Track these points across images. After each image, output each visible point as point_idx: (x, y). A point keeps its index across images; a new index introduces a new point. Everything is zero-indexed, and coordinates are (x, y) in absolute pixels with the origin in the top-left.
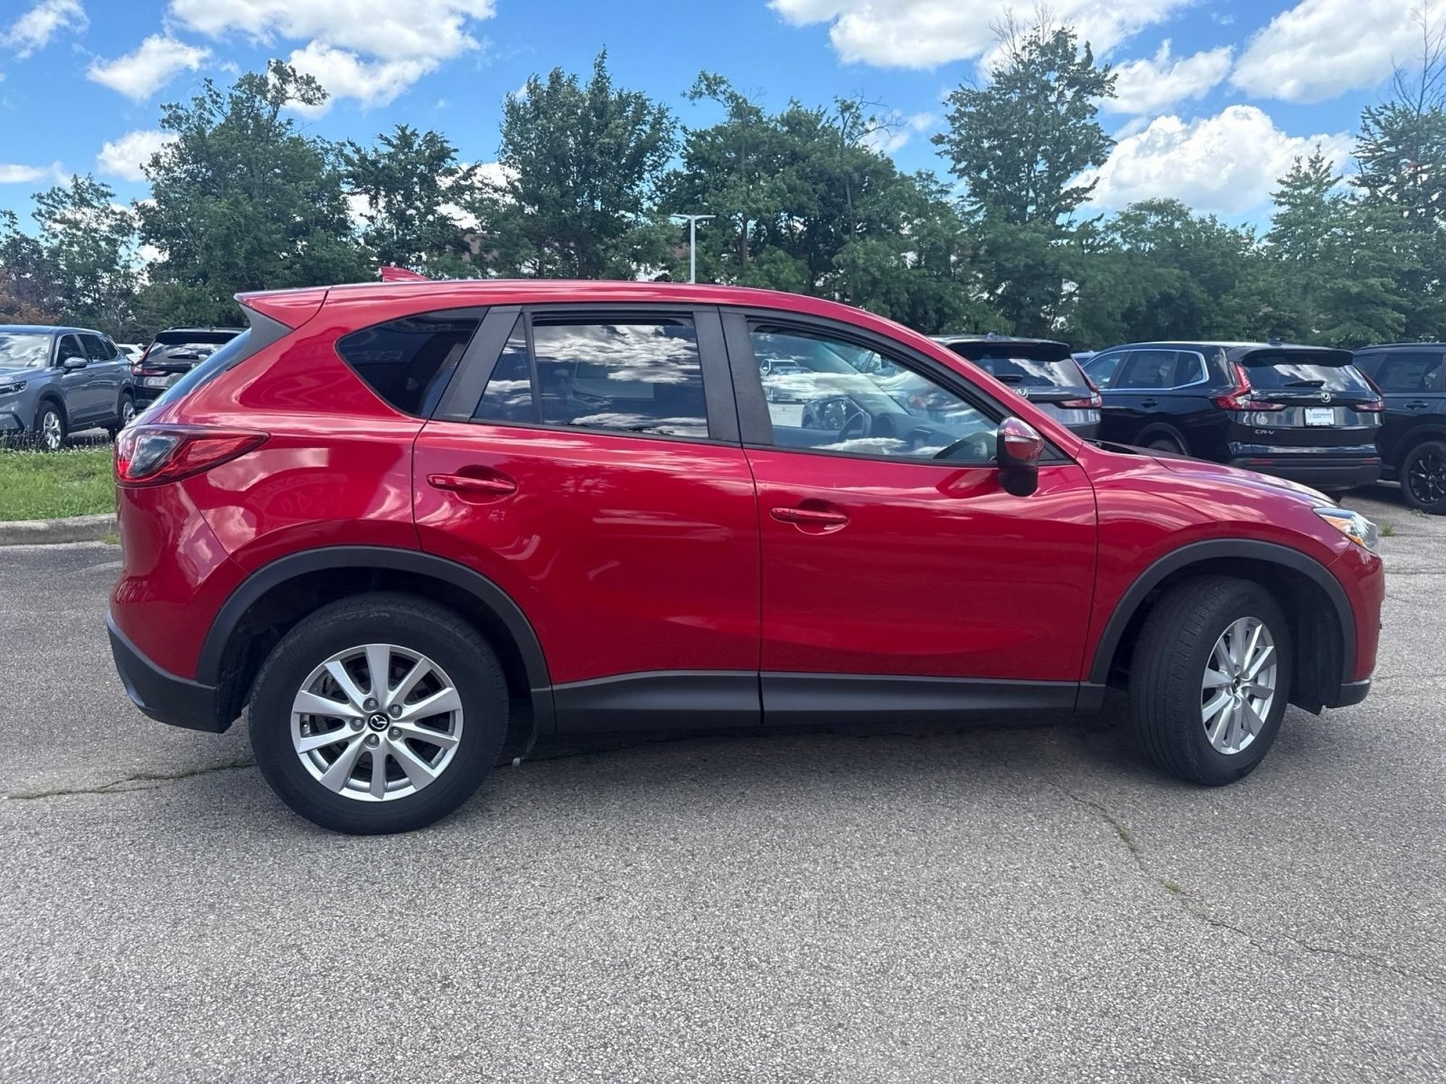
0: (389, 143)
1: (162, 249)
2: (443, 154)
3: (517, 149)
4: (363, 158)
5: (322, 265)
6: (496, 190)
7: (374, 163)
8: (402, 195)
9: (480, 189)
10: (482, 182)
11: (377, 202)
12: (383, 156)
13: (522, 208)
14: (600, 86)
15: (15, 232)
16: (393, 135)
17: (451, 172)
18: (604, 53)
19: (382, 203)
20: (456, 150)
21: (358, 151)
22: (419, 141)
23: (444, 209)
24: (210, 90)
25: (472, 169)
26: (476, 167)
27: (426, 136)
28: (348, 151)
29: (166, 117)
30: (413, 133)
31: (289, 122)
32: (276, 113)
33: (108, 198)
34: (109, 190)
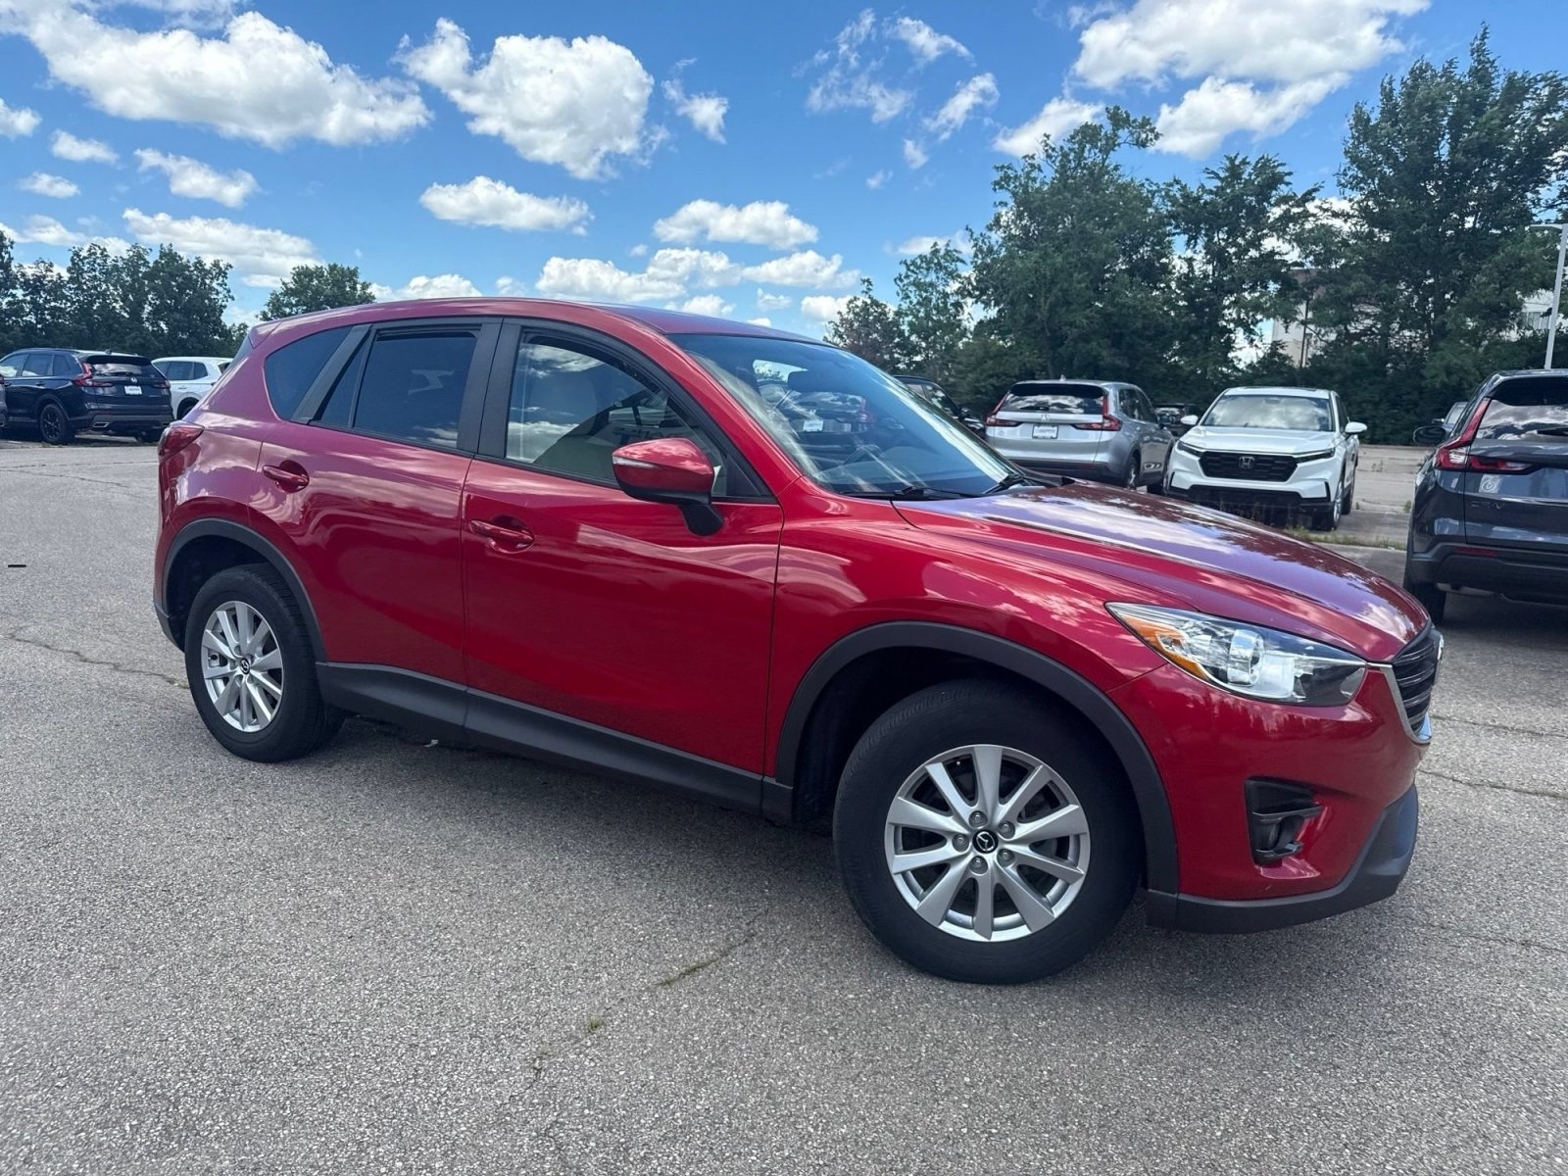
0: (1217, 177)
1: (987, 305)
2: (1276, 180)
3: (1366, 167)
4: (1186, 196)
5: (1124, 311)
6: (1335, 215)
7: (1199, 198)
8: (1227, 232)
9: (1314, 215)
10: (1320, 208)
11: (1196, 244)
12: (1211, 192)
13: (1371, 234)
14: (1482, 74)
15: (870, 297)
16: (1221, 168)
17: (1284, 200)
18: (1485, 33)
19: (1201, 242)
20: (1290, 174)
21: (1184, 188)
22: (1249, 169)
23: (1270, 243)
24: (1047, 145)
25: (1309, 193)
26: (1315, 190)
27: (1258, 162)
28: (1175, 190)
29: (998, 178)
30: (1244, 162)
31: (1116, 168)
32: (1104, 160)
33: (958, 264)
34: (960, 256)
